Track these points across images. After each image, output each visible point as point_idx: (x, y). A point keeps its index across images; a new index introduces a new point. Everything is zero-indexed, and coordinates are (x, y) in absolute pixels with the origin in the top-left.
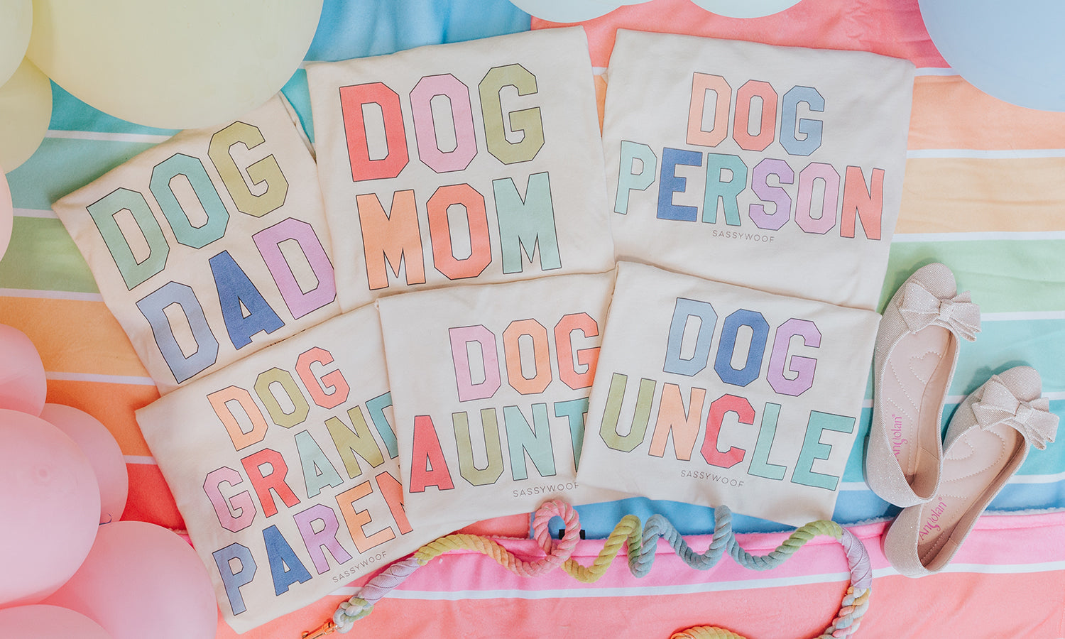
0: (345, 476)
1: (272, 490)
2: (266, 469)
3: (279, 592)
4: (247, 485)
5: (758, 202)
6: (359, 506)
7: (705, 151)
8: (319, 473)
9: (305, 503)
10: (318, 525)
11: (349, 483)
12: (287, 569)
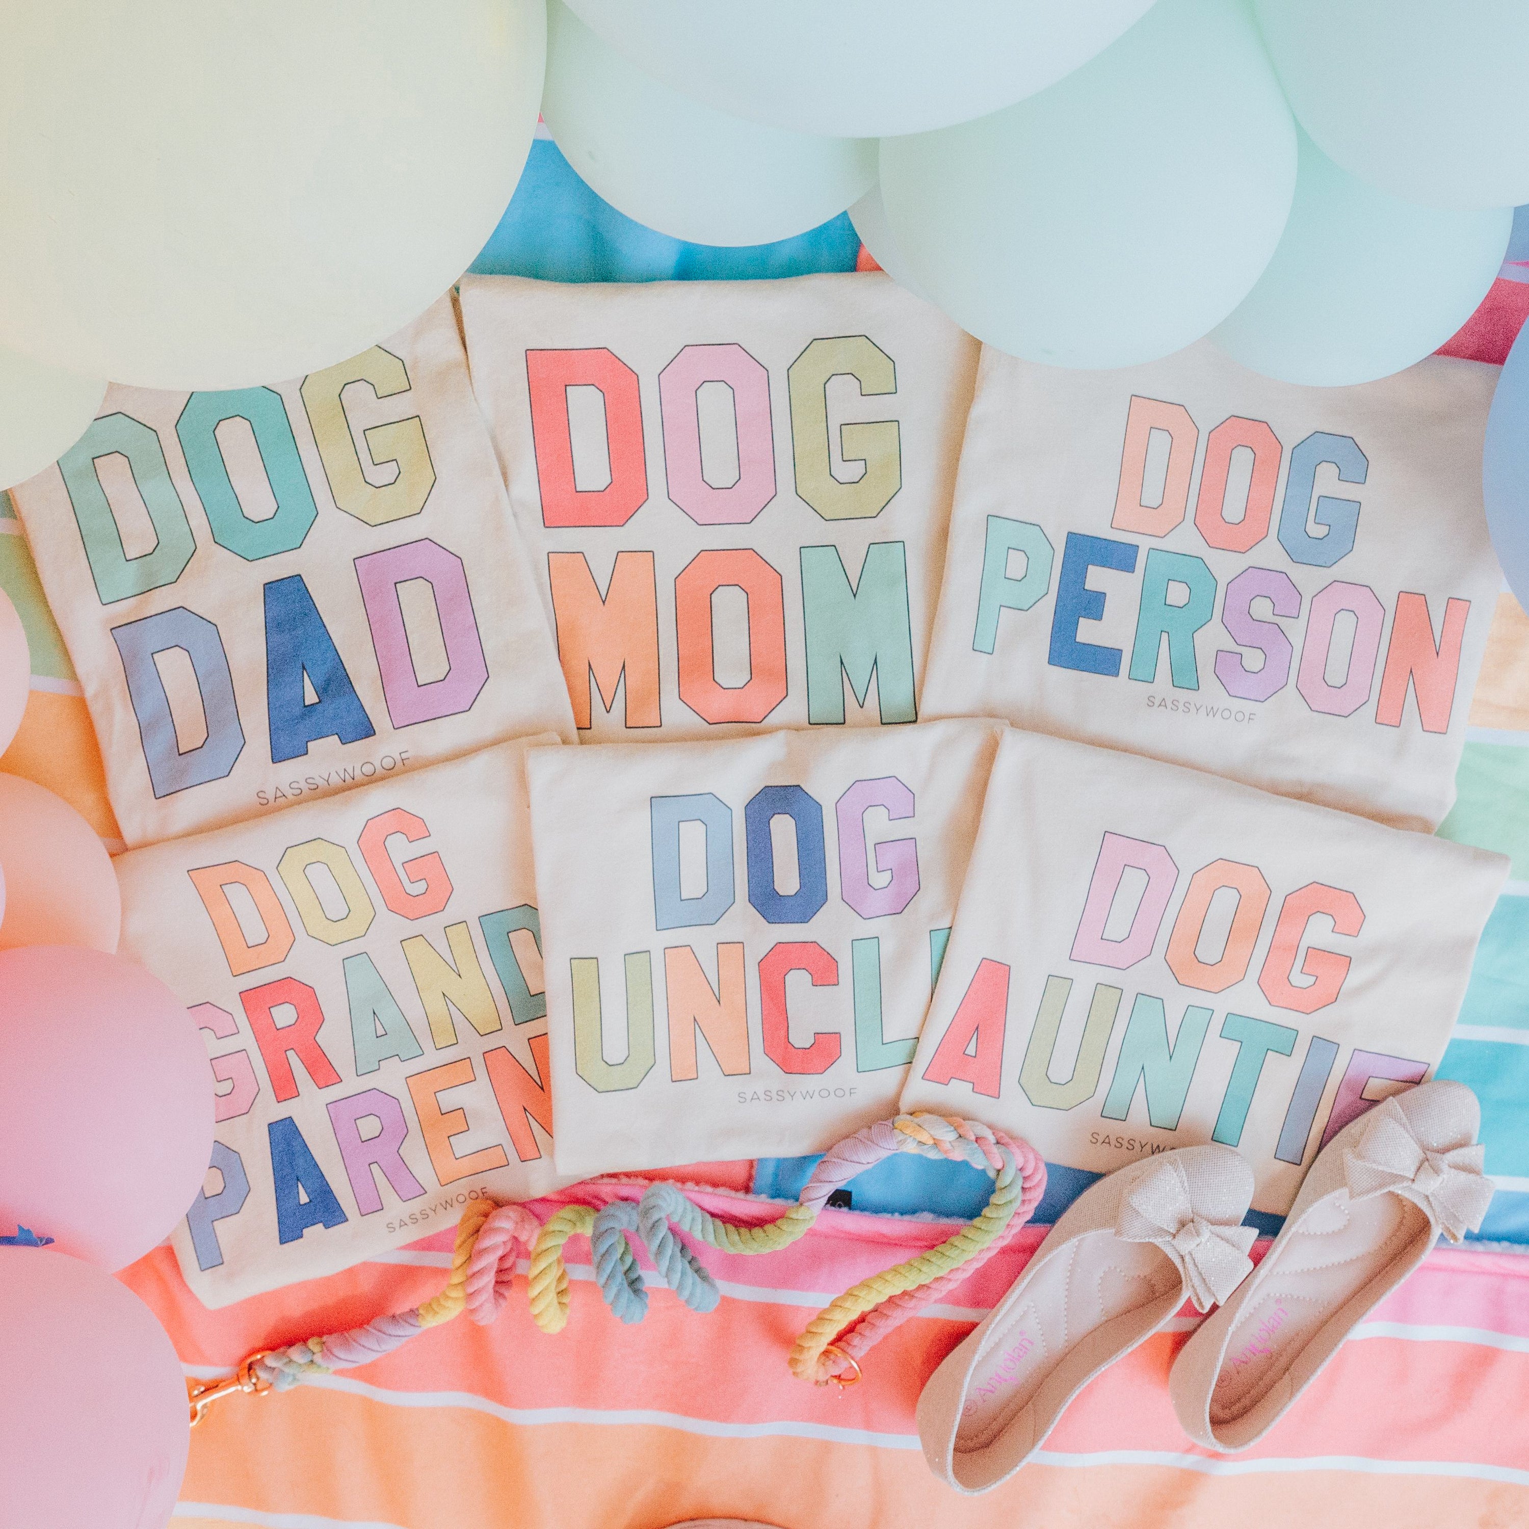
0: (427, 1045)
1: (291, 1054)
2: (284, 1015)
3: (284, 1240)
4: (246, 1039)
5: (1230, 645)
6: (449, 1100)
7: (1144, 544)
8: (381, 1032)
9: (350, 1085)
10: (369, 1127)
11: (433, 1058)
12: (304, 1198)
